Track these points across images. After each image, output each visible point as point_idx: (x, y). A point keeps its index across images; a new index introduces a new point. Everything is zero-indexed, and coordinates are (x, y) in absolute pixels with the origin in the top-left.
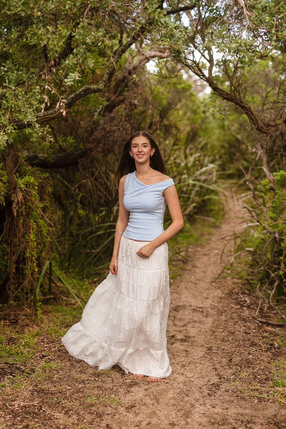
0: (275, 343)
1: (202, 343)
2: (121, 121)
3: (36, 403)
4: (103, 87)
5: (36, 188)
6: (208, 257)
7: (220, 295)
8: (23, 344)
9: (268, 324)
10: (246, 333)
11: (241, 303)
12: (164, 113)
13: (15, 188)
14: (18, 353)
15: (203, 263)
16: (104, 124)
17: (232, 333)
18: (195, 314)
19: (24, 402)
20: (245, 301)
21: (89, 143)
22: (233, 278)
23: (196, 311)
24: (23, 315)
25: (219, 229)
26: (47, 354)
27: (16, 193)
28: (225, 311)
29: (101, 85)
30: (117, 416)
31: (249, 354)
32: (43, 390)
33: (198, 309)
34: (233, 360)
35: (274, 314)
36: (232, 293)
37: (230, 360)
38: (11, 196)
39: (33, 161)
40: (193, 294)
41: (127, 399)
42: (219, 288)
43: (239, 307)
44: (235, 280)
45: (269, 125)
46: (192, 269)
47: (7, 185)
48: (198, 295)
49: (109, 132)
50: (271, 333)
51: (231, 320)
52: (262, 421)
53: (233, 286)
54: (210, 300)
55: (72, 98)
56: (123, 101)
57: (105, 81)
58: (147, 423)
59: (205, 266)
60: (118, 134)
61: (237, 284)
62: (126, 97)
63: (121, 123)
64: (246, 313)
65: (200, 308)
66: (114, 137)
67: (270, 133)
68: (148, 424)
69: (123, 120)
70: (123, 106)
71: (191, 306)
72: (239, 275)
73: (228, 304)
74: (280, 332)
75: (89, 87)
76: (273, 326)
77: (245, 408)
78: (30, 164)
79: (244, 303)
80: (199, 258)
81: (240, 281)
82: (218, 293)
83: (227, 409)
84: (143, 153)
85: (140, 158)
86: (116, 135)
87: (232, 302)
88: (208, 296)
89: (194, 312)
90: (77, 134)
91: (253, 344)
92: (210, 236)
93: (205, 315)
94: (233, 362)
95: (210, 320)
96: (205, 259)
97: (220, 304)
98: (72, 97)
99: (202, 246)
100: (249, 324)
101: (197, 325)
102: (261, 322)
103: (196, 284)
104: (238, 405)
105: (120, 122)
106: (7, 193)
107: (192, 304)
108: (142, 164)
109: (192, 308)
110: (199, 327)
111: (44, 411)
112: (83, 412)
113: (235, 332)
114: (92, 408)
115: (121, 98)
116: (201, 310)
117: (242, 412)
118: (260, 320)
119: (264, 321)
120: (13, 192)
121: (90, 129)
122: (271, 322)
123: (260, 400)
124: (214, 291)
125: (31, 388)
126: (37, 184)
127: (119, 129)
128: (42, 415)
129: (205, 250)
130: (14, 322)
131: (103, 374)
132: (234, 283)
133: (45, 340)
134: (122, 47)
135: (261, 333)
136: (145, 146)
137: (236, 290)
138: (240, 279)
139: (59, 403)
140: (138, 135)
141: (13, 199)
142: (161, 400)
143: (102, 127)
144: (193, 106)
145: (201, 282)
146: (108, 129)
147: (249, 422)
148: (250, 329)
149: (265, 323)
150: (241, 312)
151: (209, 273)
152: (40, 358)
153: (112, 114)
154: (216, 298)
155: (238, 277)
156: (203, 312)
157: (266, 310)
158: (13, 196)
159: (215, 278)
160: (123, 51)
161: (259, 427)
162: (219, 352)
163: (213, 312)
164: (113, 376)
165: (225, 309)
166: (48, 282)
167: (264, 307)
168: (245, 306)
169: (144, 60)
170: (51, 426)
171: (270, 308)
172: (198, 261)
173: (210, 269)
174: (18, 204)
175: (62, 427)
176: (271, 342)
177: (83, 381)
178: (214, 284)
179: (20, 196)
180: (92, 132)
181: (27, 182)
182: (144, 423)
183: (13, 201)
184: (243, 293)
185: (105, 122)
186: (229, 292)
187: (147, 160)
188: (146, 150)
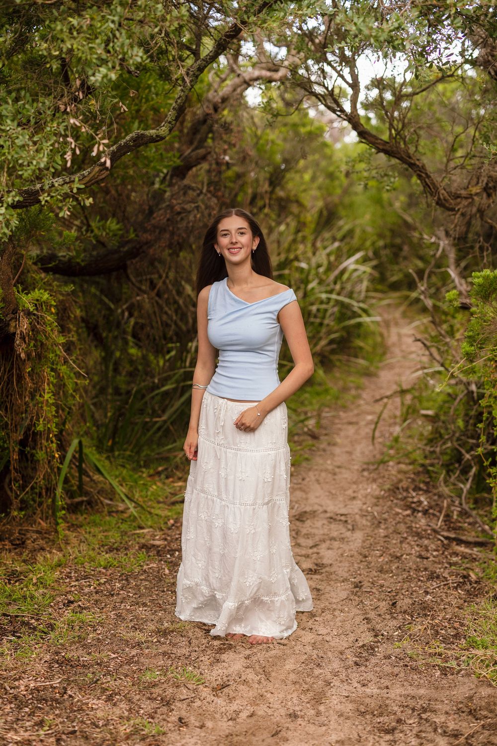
0: (471, 574)
1: (345, 575)
2: (201, 192)
3: (56, 682)
4: (168, 133)
5: (53, 310)
6: (356, 427)
7: (377, 493)
8: (35, 581)
9: (460, 542)
10: (421, 557)
11: (413, 505)
12: (276, 179)
13: (15, 311)
14: (25, 597)
15: (347, 437)
16: (172, 199)
17: (397, 557)
18: (332, 526)
19: (35, 680)
20: (420, 502)
21: (146, 232)
22: (399, 463)
23: (335, 520)
24: (34, 531)
25: (374, 379)
26: (77, 598)
27: (17, 319)
28: (385, 520)
29: (163, 128)
30: (198, 703)
31: (427, 593)
32: (69, 660)
33: (339, 518)
34: (399, 604)
35: (470, 524)
36: (398, 488)
37: (394, 604)
38: (8, 325)
39: (47, 263)
40: (330, 492)
41: (215, 673)
42: (374, 480)
43: (408, 512)
44: (403, 466)
45: (457, 196)
46: (328, 448)
47: (2, 305)
48: (338, 493)
49: (179, 213)
50: (464, 557)
51: (395, 536)
52: (448, 708)
53: (399, 476)
54: (359, 502)
56: (204, 158)
57: (170, 123)
58: (248, 713)
59: (351, 442)
60: (195, 217)
61: (405, 473)
62: (209, 150)
63: (201, 197)
64: (422, 522)
65: (342, 515)
66: (188, 223)
67: (459, 210)
68: (251, 716)
69: (204, 191)
70: (205, 166)
71: (325, 512)
72: (409, 458)
73: (390, 507)
74: (480, 555)
75: (143, 132)
76: (468, 544)
77: (419, 686)
78: (42, 269)
79: (418, 506)
80: (340, 429)
81: (411, 467)
82: (373, 489)
83: (387, 688)
84: (239, 245)
85: (234, 254)
86: (191, 218)
87: (396, 505)
88: (355, 495)
89: (330, 523)
90: (124, 215)
91: (433, 576)
92: (360, 391)
93: (350, 527)
94: (398, 607)
95: (359, 536)
96: (351, 430)
97: (376, 508)
98: (113, 151)
99: (345, 408)
100: (426, 542)
101: (336, 544)
102: (447, 538)
103: (335, 474)
104: (406, 680)
105: (199, 195)
106: (2, 320)
107: (329, 509)
108: (238, 264)
109: (328, 515)
110: (339, 548)
111: (70, 696)
112: (138, 697)
113: (402, 556)
114: (153, 690)
115: (201, 151)
116: (343, 518)
117: (412, 693)
118: (446, 534)
119: (453, 535)
120: (12, 318)
121: (147, 208)
122: (464, 538)
123: (444, 671)
124: (366, 486)
125: (48, 657)
126: (53, 303)
127: (197, 207)
128: (67, 704)
129: (351, 416)
130: (19, 545)
131: (172, 631)
132: (400, 472)
133: (73, 575)
134: (199, 62)
135: (447, 557)
136: (242, 233)
137: (404, 484)
138: (410, 464)
139: (96, 682)
140: (228, 215)
141: (12, 330)
142: (273, 674)
143: (168, 203)
144: (329, 165)
145: (343, 470)
146: (178, 208)
147: (425, 710)
148: (427, 551)
149: (454, 539)
150: (412, 521)
151: (357, 454)
152: (64, 605)
153: (186, 182)
154: (369, 497)
155: (407, 461)
156: (346, 521)
157: (455, 517)
158: (13, 324)
159: (368, 464)
160: (201, 70)
161: (443, 718)
162: (374, 590)
163: (364, 522)
164: (190, 634)
165: (385, 516)
166: (77, 474)
167: (453, 512)
168: (419, 511)
169: (240, 86)
170: (83, 722)
171: (464, 514)
172: (338, 434)
173: (359, 448)
174: (23, 338)
175: (101, 723)
176: (465, 573)
177: (139, 644)
178: (366, 474)
179: (25, 325)
180: (151, 212)
181: (37, 300)
182: (244, 715)
183: (14, 334)
184: (417, 489)
185: (172, 196)
186: (391, 488)
187: (246, 259)
188: (245, 239)
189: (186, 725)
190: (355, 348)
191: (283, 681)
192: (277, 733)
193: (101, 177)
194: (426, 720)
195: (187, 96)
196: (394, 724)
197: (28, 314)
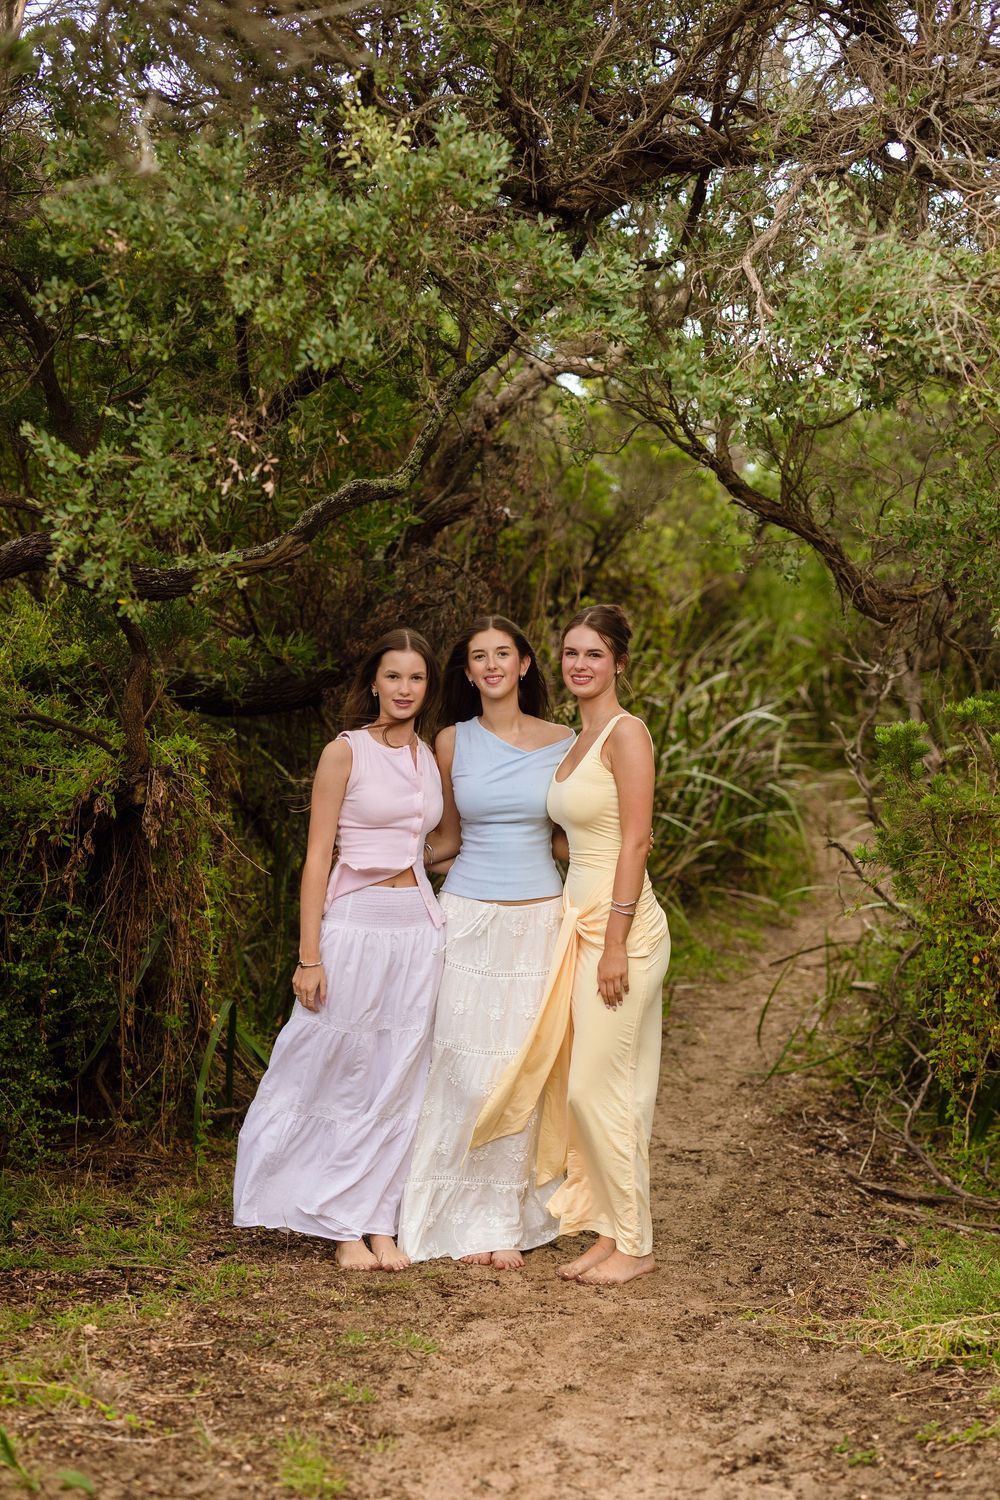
0: (899, 1239)
1: (684, 1235)
2: (461, 571)
3: (206, 1343)
4: (406, 482)
5: (203, 770)
6: (739, 1016)
7: (760, 1120)
8: (158, 1223)
9: (894, 1198)
10: (819, 1213)
11: (823, 1141)
12: (609, 537)
13: (145, 769)
14: (144, 1246)
15: (721, 1032)
16: (408, 581)
17: (777, 1213)
18: (672, 1168)
19: (174, 1341)
20: (836, 1137)
21: (360, 638)
22: (809, 1075)
23: (679, 1159)
24: (146, 1160)
25: (785, 933)
26: (230, 1249)
27: (147, 782)
28: (767, 1160)
29: (401, 476)
30: (428, 1373)
31: (815, 1258)
32: (224, 1320)
33: (687, 1155)
34: (765, 1269)
35: (918, 1173)
36: (799, 1115)
37: (757, 1269)
38: (133, 791)
39: (185, 691)
40: (676, 1118)
41: (455, 1343)
42: (759, 1101)
43: (811, 1150)
44: (815, 1081)
45: (890, 599)
46: (682, 1049)
47: (122, 757)
48: (690, 1120)
49: (421, 607)
50: (895, 1217)
51: (780, 1183)
52: (808, 1385)
53: (805, 1097)
54: (725, 1134)
55: (317, 514)
56: (466, 510)
57: (411, 467)
58: (505, 1387)
59: (727, 1041)
60: (449, 614)
61: (816, 1091)
62: (475, 495)
63: (460, 580)
64: (833, 1165)
65: (691, 1152)
66: (437, 624)
67: (895, 621)
68: (510, 1390)
69: (466, 568)
70: (469, 523)
71: (665, 1146)
72: (828, 1067)
73: (780, 1143)
74: (924, 1218)
75: (366, 481)
76: (906, 1201)
77: (773, 1362)
78: (176, 700)
79: (831, 1143)
80: (709, 1019)
81: (829, 1083)
82: (757, 1114)
83: (724, 1365)
84: (499, 672)
85: (493, 685)
86: (443, 614)
87: (791, 1139)
88: (721, 1122)
89: (670, 1163)
90: (319, 609)
91: (833, 1239)
92: (755, 954)
93: (703, 1169)
94: (763, 1274)
95: (717, 1182)
96: (730, 1021)
97: (754, 1142)
98: (317, 511)
99: (721, 982)
100: (833, 1195)
101: (676, 1193)
102: (872, 1191)
103: (689, 1091)
104: (754, 1356)
105: (455, 576)
106: (122, 783)
107: (670, 1143)
108: (498, 700)
109: (668, 1151)
110: (680, 1198)
111: (231, 1359)
112: (335, 1364)
113: (786, 1211)
114: (359, 1356)
115: (461, 498)
116: (693, 1156)
117: (760, 1370)
118: (870, 1184)
119: (882, 1187)
120: (140, 780)
121: (362, 595)
122: (901, 1192)
123: (816, 1347)
124: (741, 1110)
125: (190, 1316)
126: (204, 758)
127: (453, 597)
128: (227, 1367)
129: (732, 997)
130: (124, 1177)
131: (390, 1292)
132: (808, 1089)
133: (220, 1219)
134: (463, 371)
135: (865, 1218)
136: (504, 654)
137: (812, 1109)
138: (828, 1078)
139: (270, 1344)
140: (483, 627)
141: (138, 799)
142: (547, 1348)
143: (399, 588)
144: (709, 516)
145: (705, 1086)
146: (419, 598)
147: (773, 1386)
148: (833, 1208)
149: (885, 1194)
150: (814, 1165)
151: (735, 1061)
152: (209, 1258)
153: (433, 552)
154: (744, 1126)
155: (824, 1073)
156: (698, 1161)
157: (894, 1162)
158: (140, 790)
159: (751, 1076)
160: (466, 383)
161: (799, 1396)
162: (729, 1253)
163: (730, 1162)
164: (418, 1296)
165: (769, 1154)
166: (223, 1067)
167: (892, 1155)
168: (829, 1150)
169: (533, 385)
170: (253, 1386)
171: (911, 1157)
172: (703, 1027)
173: (740, 1051)
174: (156, 813)
175: (280, 1388)
176: (889, 1238)
177: (336, 1305)
178: (745, 1091)
179: (160, 790)
180: (368, 604)
181: (179, 752)
182: (497, 1390)
183: (142, 806)
184: (833, 1115)
185: (409, 577)
186: (786, 1112)
187: (512, 690)
188: (508, 663)
189: (409, 1394)
190: (751, 871)
191: (564, 1356)
192: (545, 1408)
193: (295, 553)
194: (773, 1397)
195: (441, 426)
196: (724, 1402)
197: (167, 772)
